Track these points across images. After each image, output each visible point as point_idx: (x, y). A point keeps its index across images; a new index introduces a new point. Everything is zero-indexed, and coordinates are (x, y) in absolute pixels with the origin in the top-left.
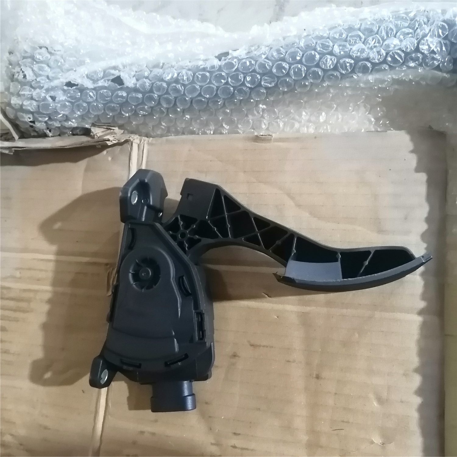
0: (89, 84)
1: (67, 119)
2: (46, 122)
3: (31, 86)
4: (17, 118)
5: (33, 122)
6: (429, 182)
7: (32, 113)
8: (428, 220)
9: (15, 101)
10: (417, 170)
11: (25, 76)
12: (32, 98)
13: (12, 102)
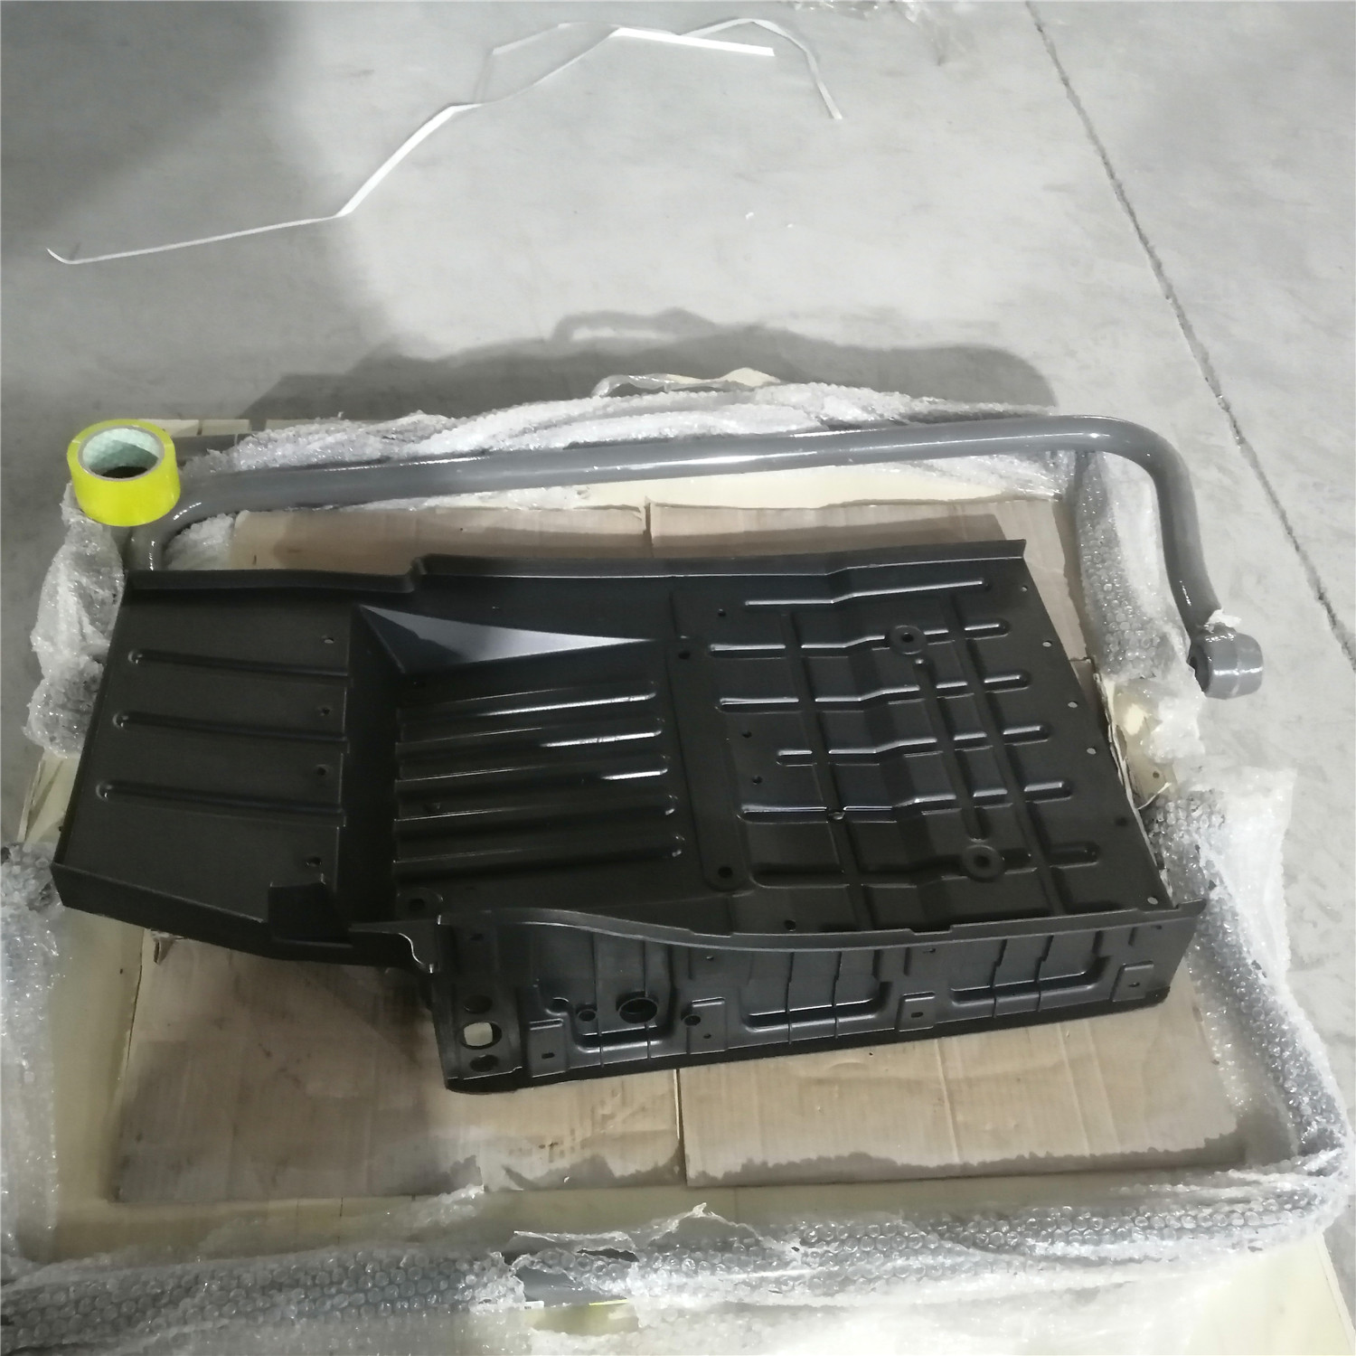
0: (1202, 864)
1: (1168, 849)
2: (1160, 832)
3: (1187, 817)
4: (1158, 808)
5: (1157, 822)
6: (1198, 1151)
7: (1165, 821)
8: (1167, 1152)
9: (1171, 805)
10: (1207, 1140)
11: (1194, 810)
12: (1178, 819)
13: (1170, 803)
